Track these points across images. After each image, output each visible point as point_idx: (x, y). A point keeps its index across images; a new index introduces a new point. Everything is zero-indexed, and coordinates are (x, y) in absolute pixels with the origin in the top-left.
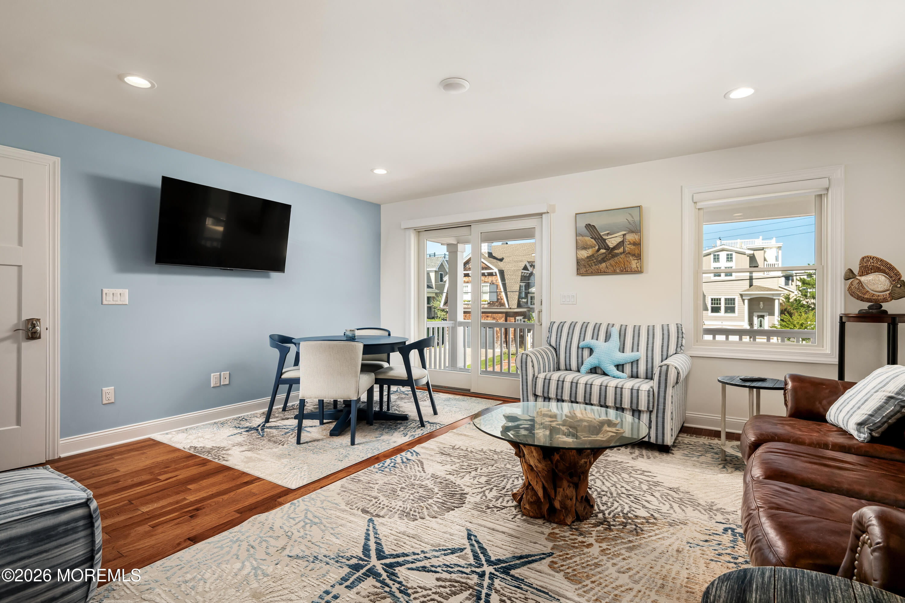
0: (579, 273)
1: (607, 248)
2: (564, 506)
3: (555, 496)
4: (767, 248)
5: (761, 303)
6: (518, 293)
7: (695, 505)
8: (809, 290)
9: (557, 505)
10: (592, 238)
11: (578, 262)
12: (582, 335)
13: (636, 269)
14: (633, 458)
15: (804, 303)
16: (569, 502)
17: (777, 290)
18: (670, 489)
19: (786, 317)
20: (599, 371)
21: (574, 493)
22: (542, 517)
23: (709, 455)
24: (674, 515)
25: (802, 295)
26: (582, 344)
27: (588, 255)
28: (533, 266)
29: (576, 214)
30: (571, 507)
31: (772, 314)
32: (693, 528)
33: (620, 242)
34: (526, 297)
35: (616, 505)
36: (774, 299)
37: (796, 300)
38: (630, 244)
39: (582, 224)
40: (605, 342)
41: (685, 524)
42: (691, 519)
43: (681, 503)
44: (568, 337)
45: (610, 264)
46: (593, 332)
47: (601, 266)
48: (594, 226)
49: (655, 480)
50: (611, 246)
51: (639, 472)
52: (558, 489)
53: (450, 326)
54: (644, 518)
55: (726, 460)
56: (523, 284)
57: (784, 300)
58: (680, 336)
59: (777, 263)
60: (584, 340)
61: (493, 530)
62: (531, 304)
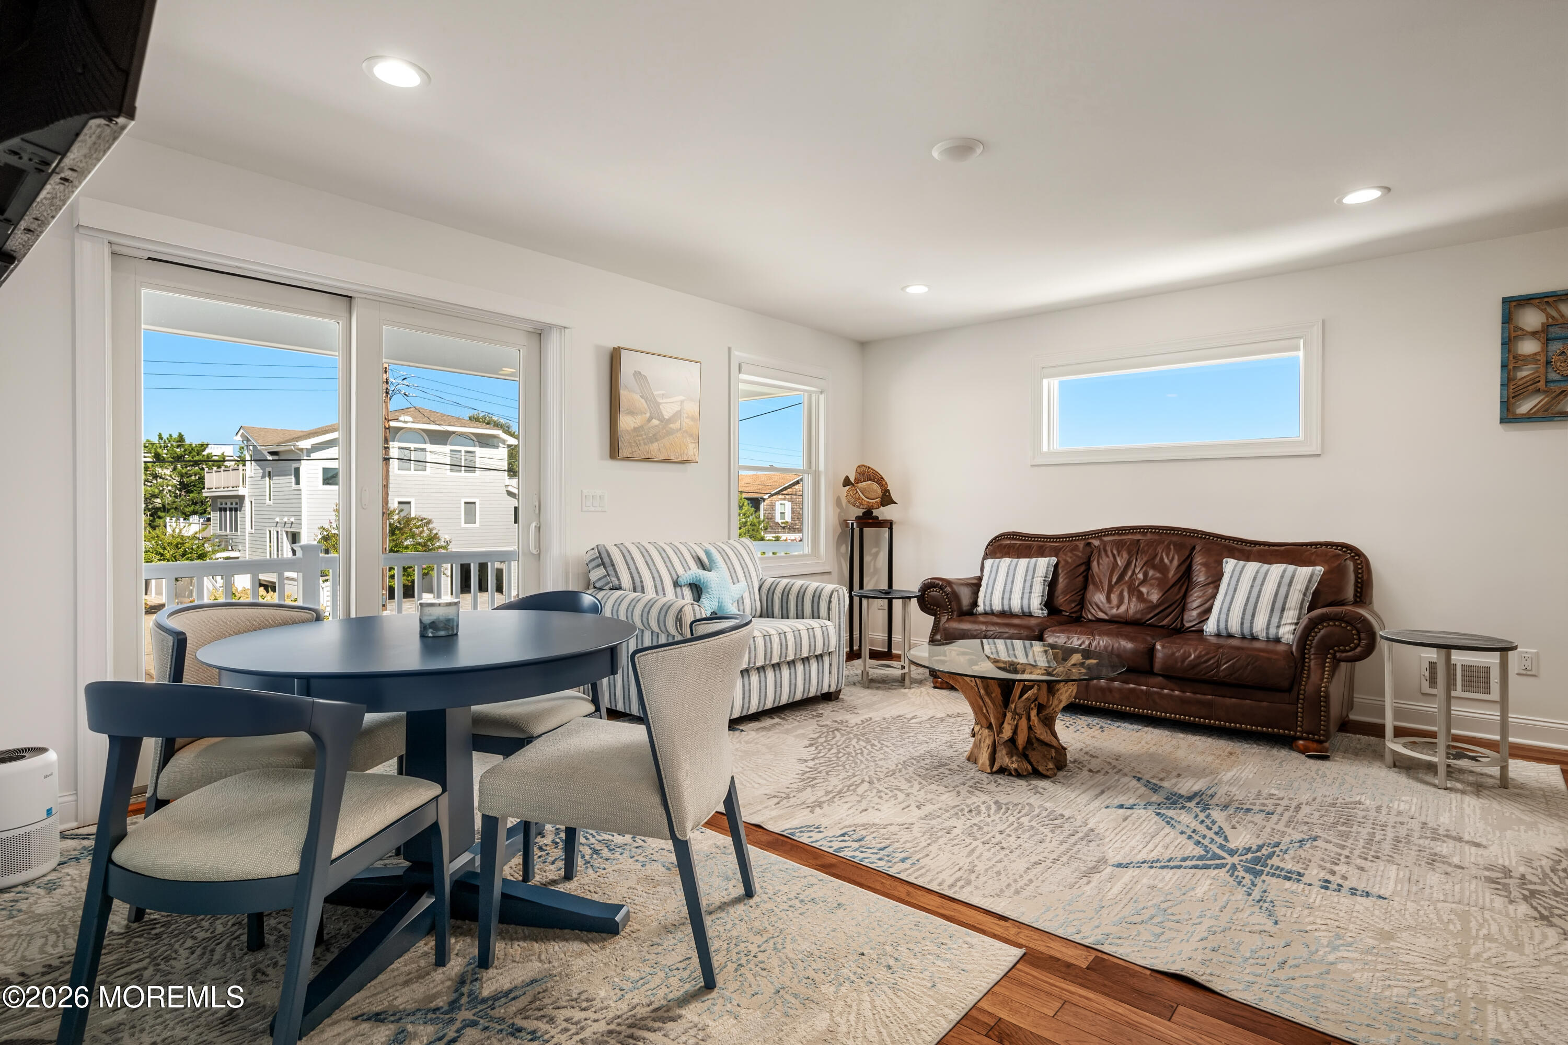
1: (660, 418)
10: (642, 397)
11: (621, 435)
13: (693, 457)
27: (636, 426)
33: (678, 411)
38: (688, 417)
45: (664, 446)
47: (652, 448)
48: (645, 377)
50: (666, 416)
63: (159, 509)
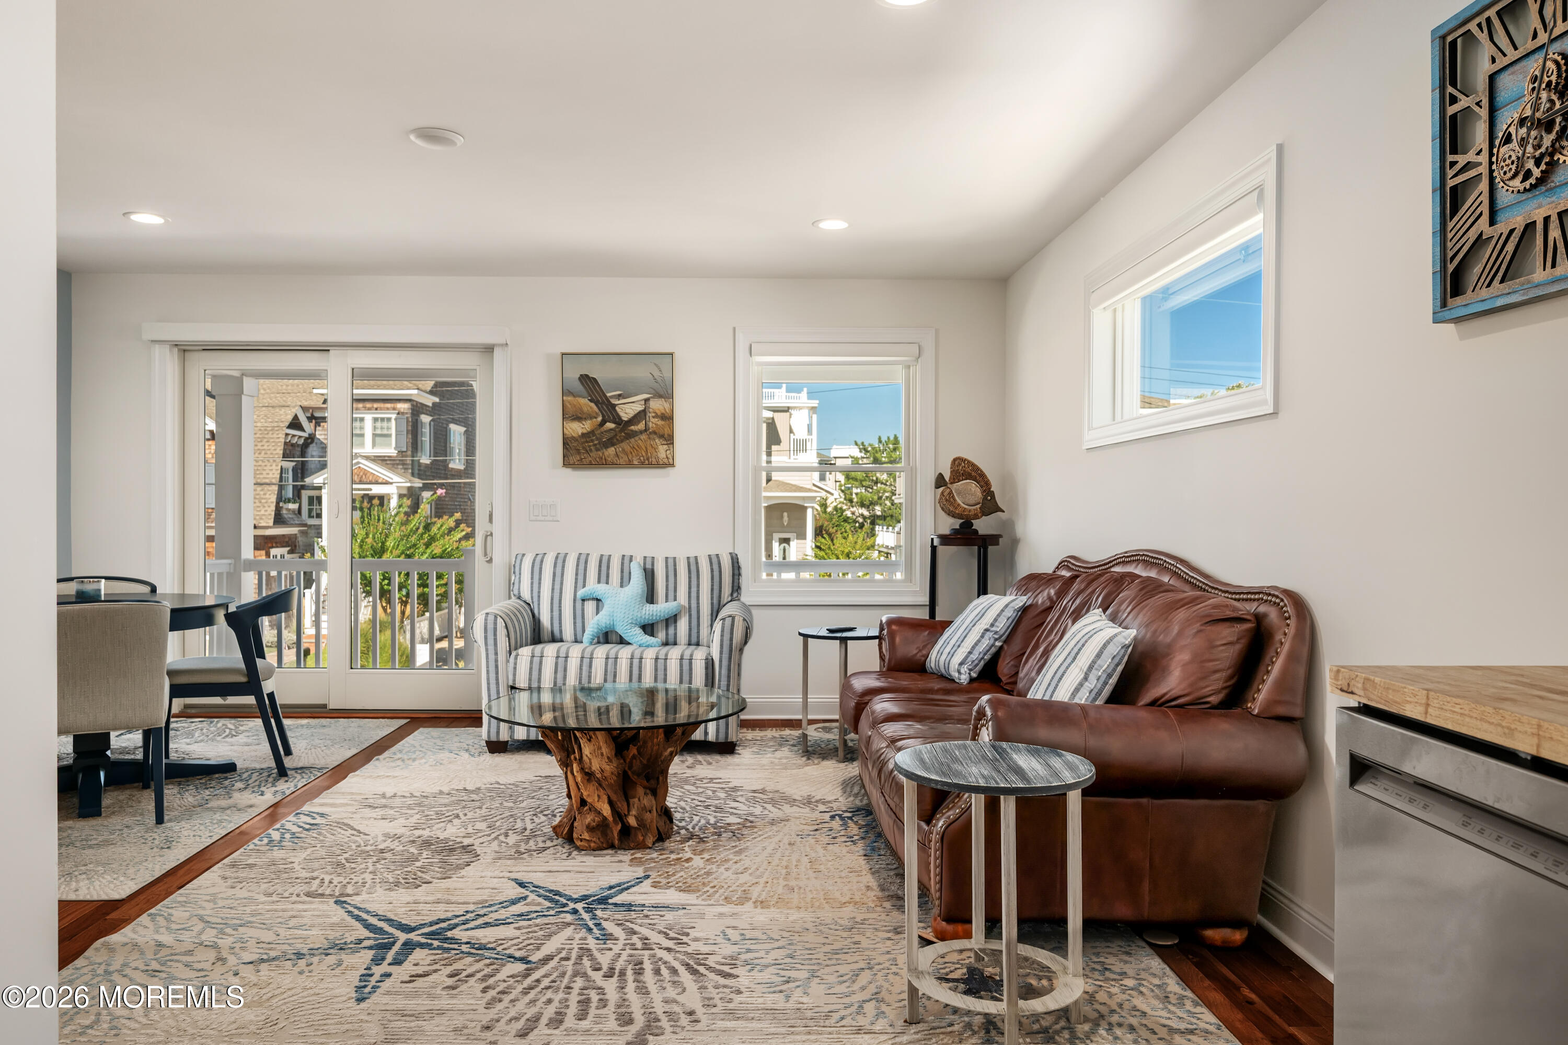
0: (566, 464)
1: (617, 420)
2: (641, 823)
3: (629, 811)
4: (795, 408)
5: (785, 514)
6: (275, 488)
7: (792, 802)
8: (855, 490)
9: (632, 821)
10: (590, 401)
11: (567, 442)
12: (581, 577)
13: (666, 461)
14: (688, 767)
15: (848, 513)
16: (648, 816)
17: (810, 490)
18: (754, 791)
19: (825, 541)
20: (613, 638)
21: (654, 802)
22: (612, 846)
23: (786, 749)
24: (771, 815)
25: (845, 499)
26: (581, 593)
27: (585, 431)
28: (317, 420)
29: (563, 354)
30: (652, 822)
31: (802, 536)
32: (798, 822)
33: (640, 412)
34: (297, 496)
35: (696, 819)
36: (806, 508)
37: (836, 509)
38: (656, 416)
39: (573, 374)
40: (622, 586)
41: (788, 820)
42: (792, 815)
43: (773, 802)
44: (554, 580)
45: (623, 450)
46: (600, 571)
47: (606, 453)
48: (594, 379)
49: (731, 785)
50: (625, 417)
51: (705, 781)
52: (631, 801)
53: (224, 569)
54: (739, 824)
55: (807, 751)
56: (289, 465)
57: (819, 508)
58: (736, 572)
59: (810, 437)
60: (584, 586)
61: (550, 872)
62: (310, 516)
63: (878, 517)
